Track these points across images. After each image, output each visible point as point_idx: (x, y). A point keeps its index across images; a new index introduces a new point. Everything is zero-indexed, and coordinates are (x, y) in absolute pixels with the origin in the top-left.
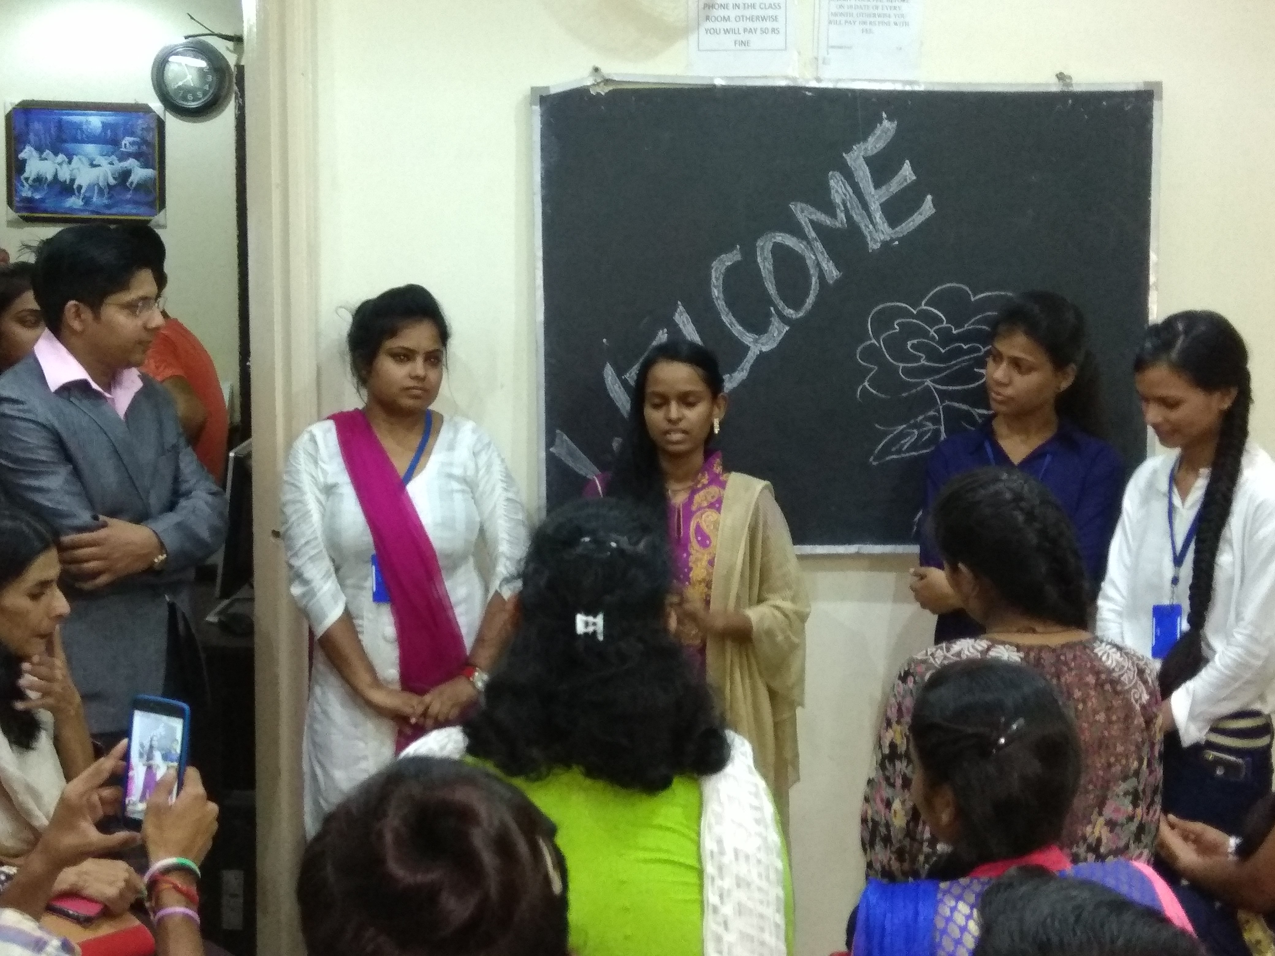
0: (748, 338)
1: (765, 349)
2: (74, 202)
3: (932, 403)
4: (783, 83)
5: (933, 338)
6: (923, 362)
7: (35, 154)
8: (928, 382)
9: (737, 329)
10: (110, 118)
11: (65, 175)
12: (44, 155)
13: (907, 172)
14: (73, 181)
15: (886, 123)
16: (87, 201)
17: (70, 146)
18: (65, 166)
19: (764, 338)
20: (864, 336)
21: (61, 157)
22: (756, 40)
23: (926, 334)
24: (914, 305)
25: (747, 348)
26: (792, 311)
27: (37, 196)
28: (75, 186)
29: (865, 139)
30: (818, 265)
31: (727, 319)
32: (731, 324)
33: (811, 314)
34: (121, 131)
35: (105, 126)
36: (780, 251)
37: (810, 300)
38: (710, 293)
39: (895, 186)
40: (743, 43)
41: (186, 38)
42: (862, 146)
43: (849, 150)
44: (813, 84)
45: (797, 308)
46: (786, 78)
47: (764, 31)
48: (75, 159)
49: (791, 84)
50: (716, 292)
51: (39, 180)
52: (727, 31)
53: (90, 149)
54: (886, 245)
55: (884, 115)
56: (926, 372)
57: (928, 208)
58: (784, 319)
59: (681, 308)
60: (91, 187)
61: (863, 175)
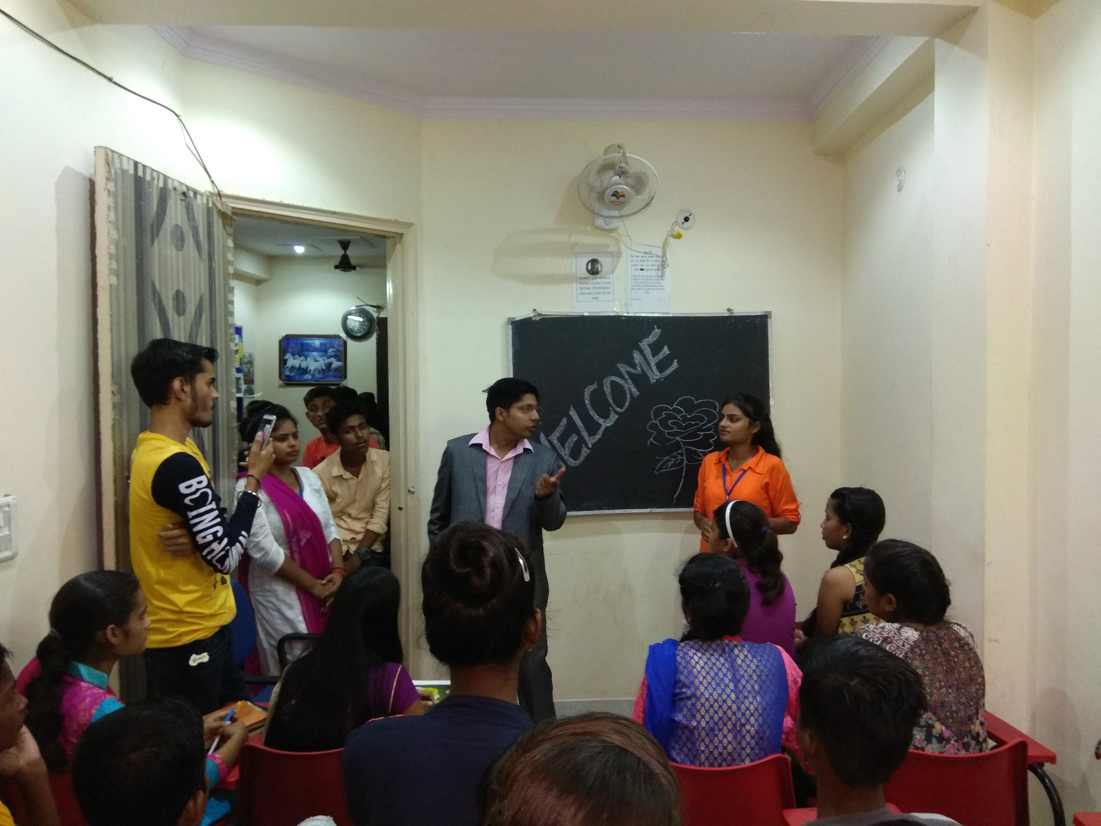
0: (601, 421)
1: (608, 425)
2: (308, 377)
3: (680, 447)
4: (613, 314)
5: (679, 420)
6: (675, 430)
7: (292, 357)
8: (678, 438)
9: (596, 417)
10: (322, 341)
11: (304, 365)
12: (295, 357)
13: (666, 350)
14: (307, 368)
15: (656, 330)
16: (313, 376)
17: (306, 353)
18: (304, 362)
19: (607, 421)
20: (650, 419)
21: (302, 358)
22: (601, 297)
23: (676, 418)
24: (672, 405)
25: (601, 425)
26: (619, 409)
27: (292, 375)
28: (308, 370)
29: (648, 337)
30: (630, 389)
31: (592, 412)
32: (594, 415)
33: (627, 410)
34: (328, 346)
35: (321, 344)
36: (613, 384)
37: (627, 404)
38: (584, 401)
39: (661, 356)
40: (597, 298)
41: (356, 307)
42: (647, 340)
43: (641, 341)
44: (626, 314)
45: (621, 408)
46: (614, 312)
47: (604, 293)
48: (308, 358)
49: (616, 314)
50: (587, 402)
51: (293, 368)
52: (589, 294)
53: (315, 354)
54: (657, 380)
55: (655, 327)
56: (676, 434)
57: (675, 365)
58: (616, 413)
59: (572, 409)
60: (315, 370)
61: (648, 351)
